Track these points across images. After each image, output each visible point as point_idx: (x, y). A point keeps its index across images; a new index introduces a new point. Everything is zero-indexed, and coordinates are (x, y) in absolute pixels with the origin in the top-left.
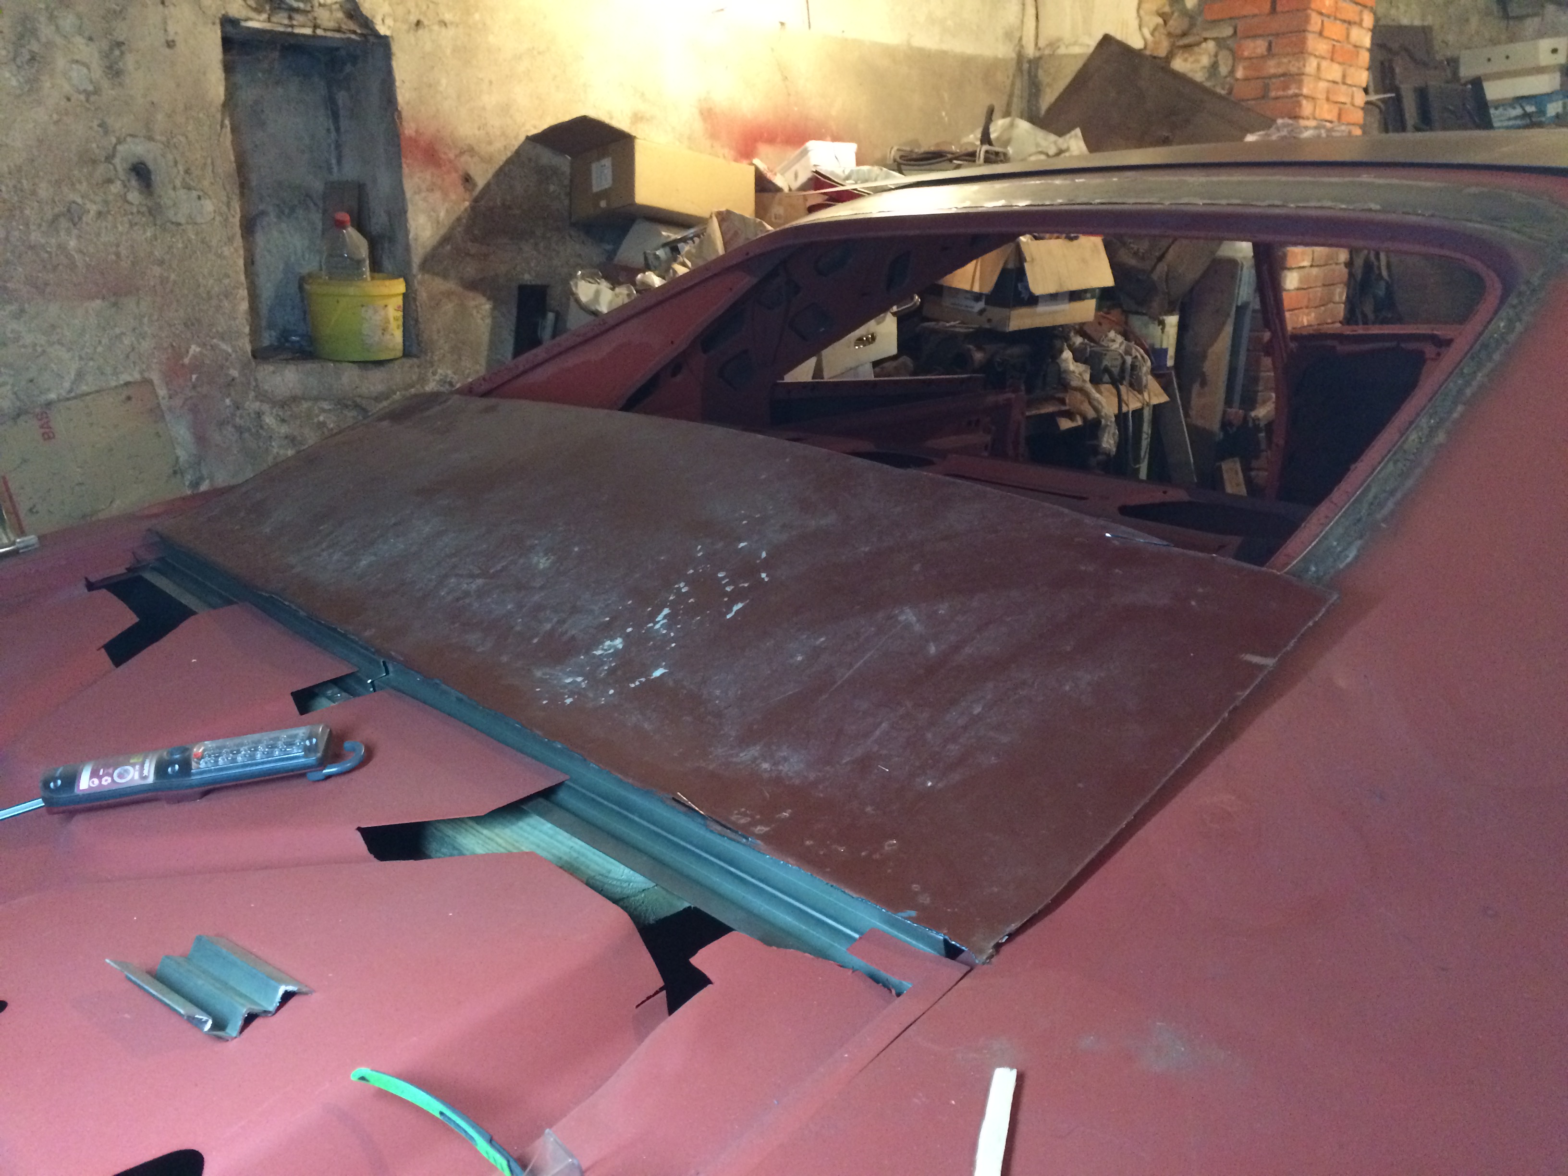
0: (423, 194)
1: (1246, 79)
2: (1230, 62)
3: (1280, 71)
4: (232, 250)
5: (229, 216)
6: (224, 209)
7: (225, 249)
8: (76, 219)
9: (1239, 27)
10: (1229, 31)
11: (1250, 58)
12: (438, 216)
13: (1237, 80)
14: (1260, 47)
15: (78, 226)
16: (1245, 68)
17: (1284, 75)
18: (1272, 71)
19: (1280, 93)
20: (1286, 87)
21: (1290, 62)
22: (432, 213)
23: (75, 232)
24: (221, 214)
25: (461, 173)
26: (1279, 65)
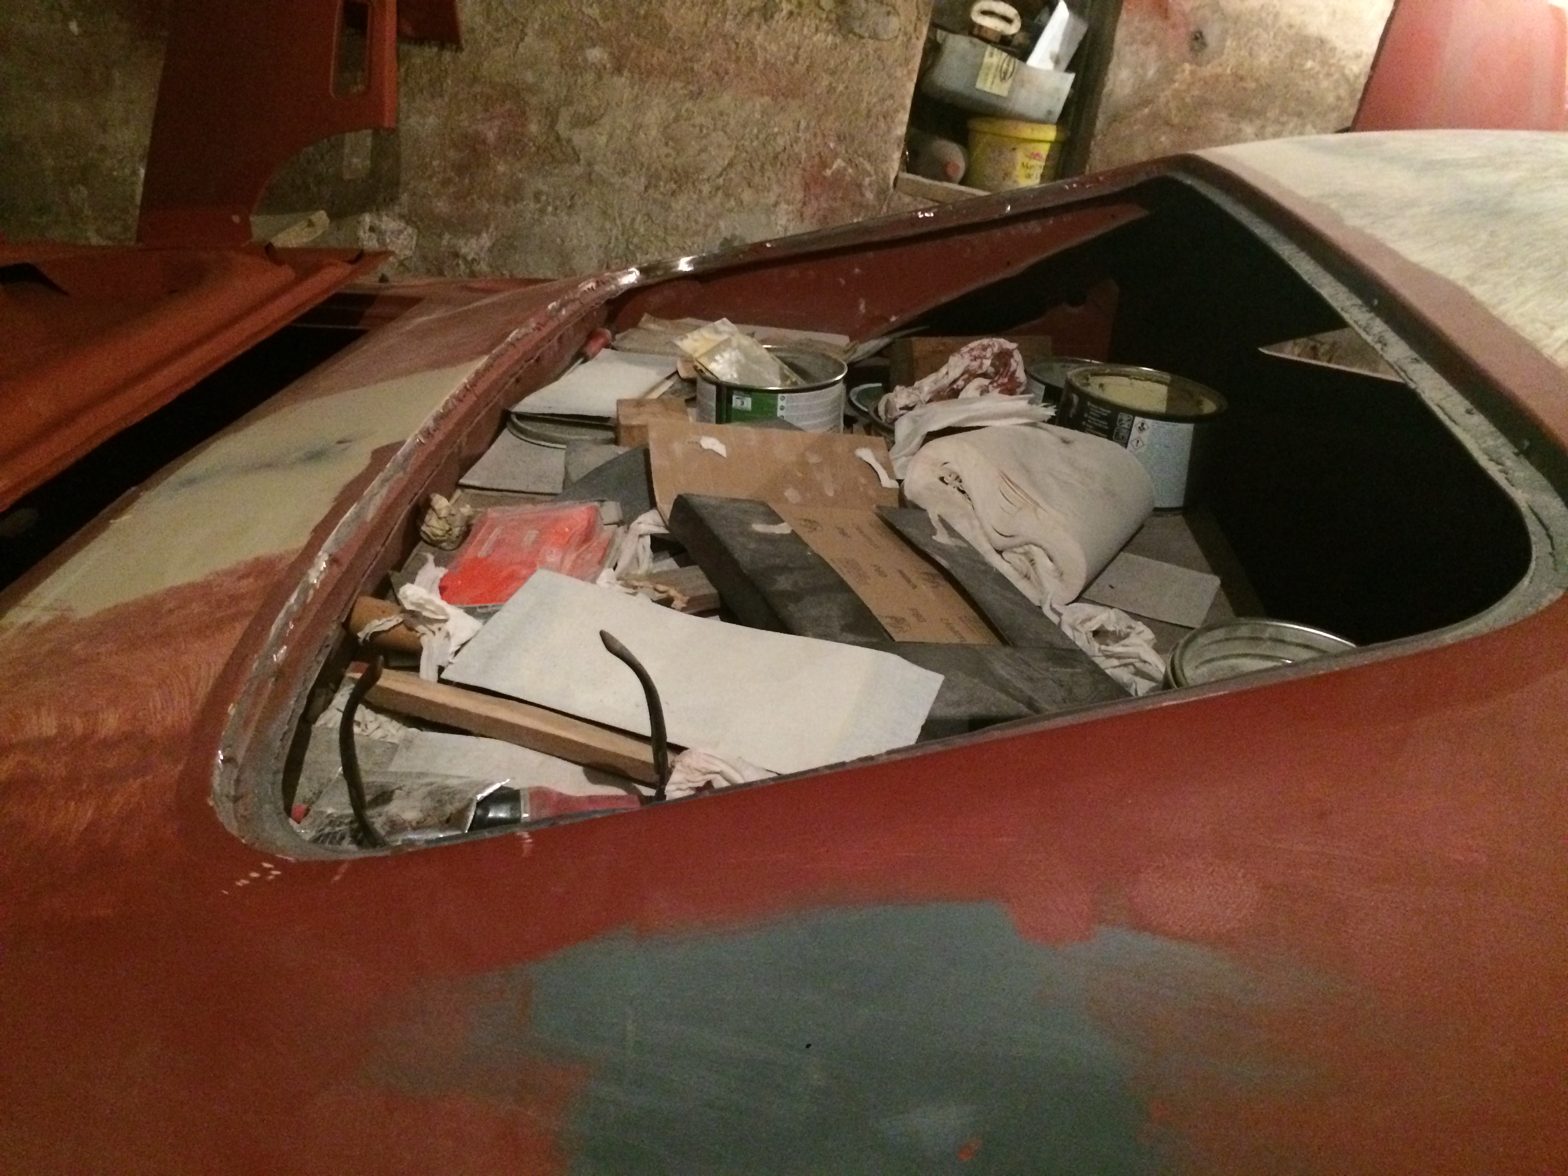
0: (1134, 47)
4: (905, 72)
5: (914, 36)
6: (910, 29)
7: (899, 70)
8: (768, 16)
12: (1145, 74)
15: (769, 23)
22: (1139, 70)
23: (764, 28)
24: (905, 34)
25: (1192, 29)
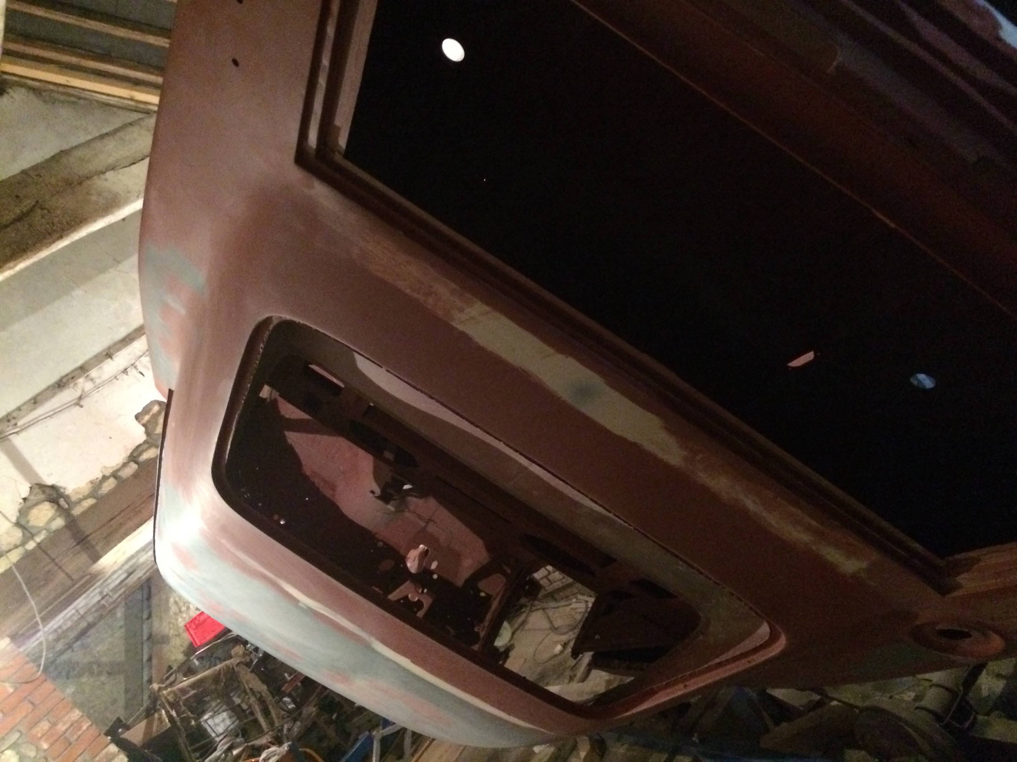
1: (52, 745)
2: (33, 748)
3: (68, 725)
9: (21, 728)
10: (17, 735)
11: (43, 736)
13: (45, 751)
14: (44, 725)
16: (46, 741)
17: (72, 725)
18: (64, 728)
19: (80, 733)
20: (80, 728)
21: (70, 717)
26: (65, 724)
